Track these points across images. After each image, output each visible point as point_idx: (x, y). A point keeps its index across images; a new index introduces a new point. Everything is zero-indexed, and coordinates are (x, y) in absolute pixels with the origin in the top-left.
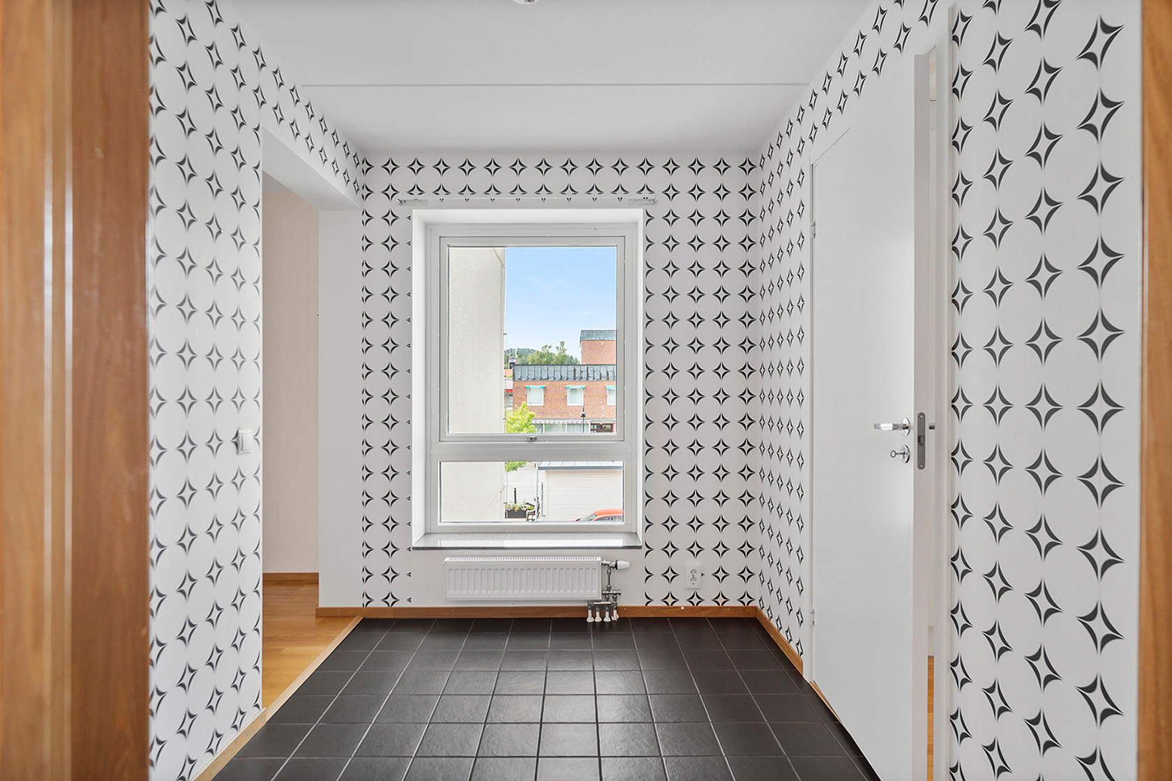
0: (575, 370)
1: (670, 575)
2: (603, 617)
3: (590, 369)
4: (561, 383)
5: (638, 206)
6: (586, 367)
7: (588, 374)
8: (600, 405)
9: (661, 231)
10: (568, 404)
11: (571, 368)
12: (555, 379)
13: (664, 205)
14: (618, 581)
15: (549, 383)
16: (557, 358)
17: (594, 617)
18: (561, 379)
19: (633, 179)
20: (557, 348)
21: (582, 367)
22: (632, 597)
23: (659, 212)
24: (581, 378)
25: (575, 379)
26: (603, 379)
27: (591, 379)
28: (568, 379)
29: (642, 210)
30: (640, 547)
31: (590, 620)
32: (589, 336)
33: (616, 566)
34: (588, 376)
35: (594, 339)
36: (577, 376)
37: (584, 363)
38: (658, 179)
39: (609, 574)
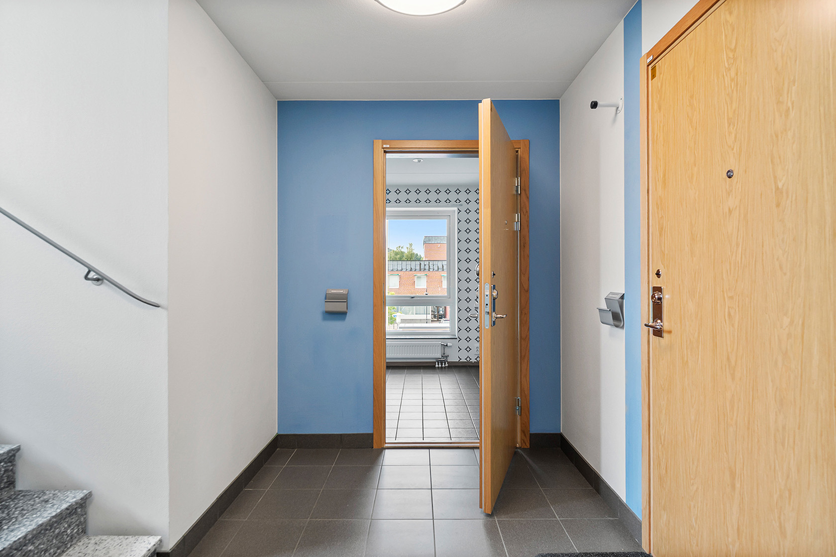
0: (420, 264)
1: (468, 349)
2: (442, 365)
3: (431, 263)
4: (411, 272)
5: (456, 207)
6: (428, 262)
7: (429, 267)
8: (438, 287)
9: (464, 216)
10: (416, 287)
11: (418, 263)
12: (407, 270)
13: (465, 206)
14: (448, 351)
15: (403, 273)
16: (407, 256)
17: (438, 365)
18: (411, 270)
19: (453, 196)
20: (407, 248)
21: (425, 262)
22: (453, 358)
23: (463, 209)
24: (425, 269)
25: (420, 270)
26: (439, 270)
27: (431, 270)
28: (416, 270)
29: (456, 208)
30: (456, 338)
31: (437, 366)
32: (429, 240)
33: (447, 345)
34: (429, 268)
35: (433, 242)
36: (422, 268)
37: (426, 259)
38: (463, 196)
39: (444, 348)
